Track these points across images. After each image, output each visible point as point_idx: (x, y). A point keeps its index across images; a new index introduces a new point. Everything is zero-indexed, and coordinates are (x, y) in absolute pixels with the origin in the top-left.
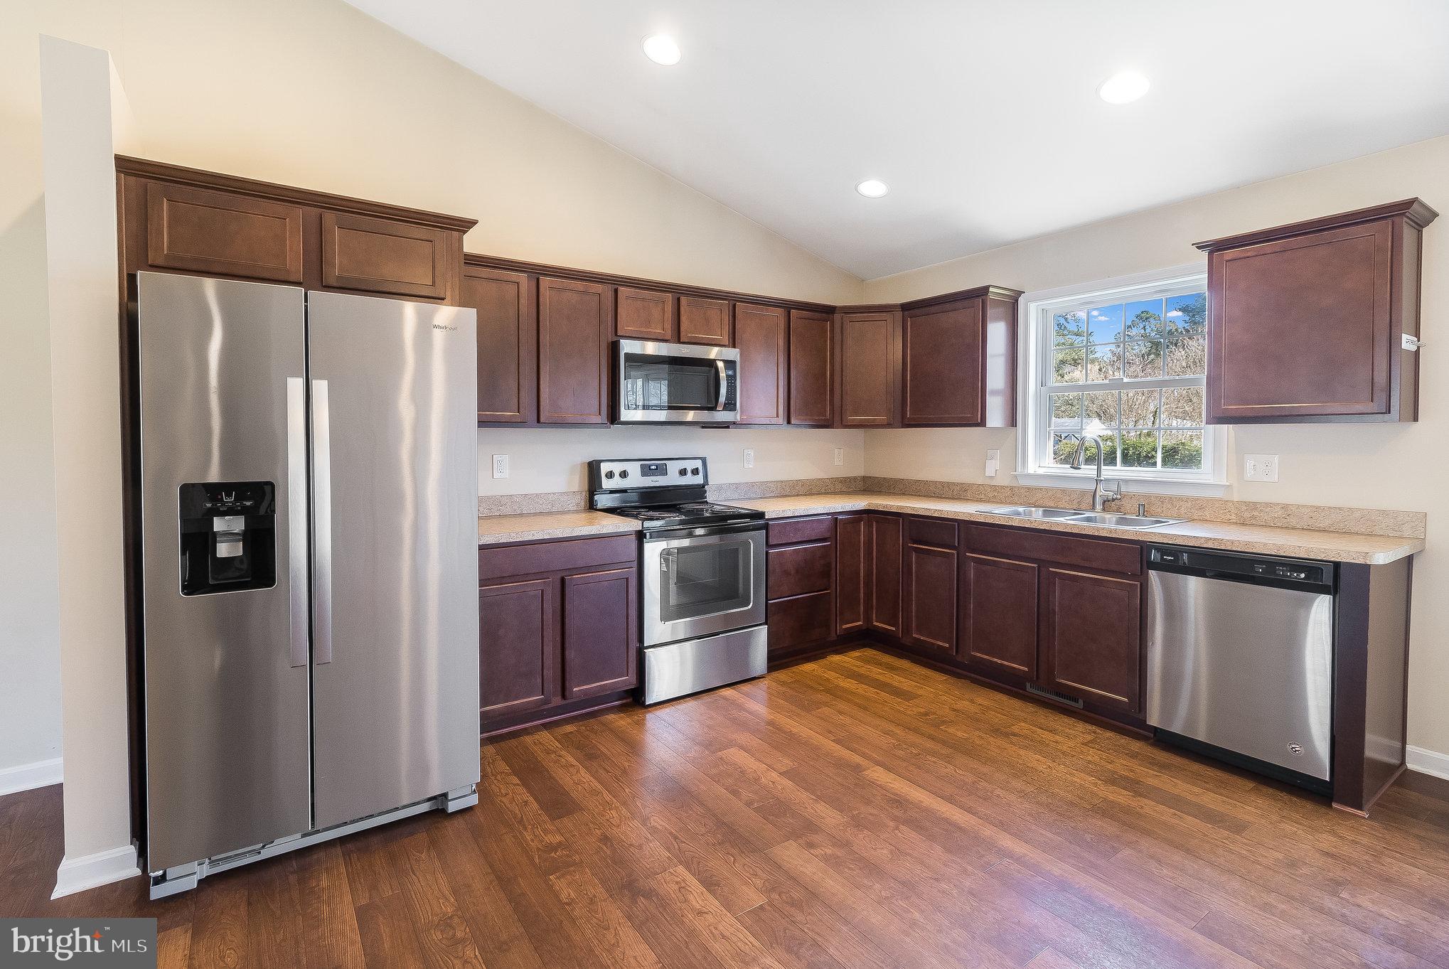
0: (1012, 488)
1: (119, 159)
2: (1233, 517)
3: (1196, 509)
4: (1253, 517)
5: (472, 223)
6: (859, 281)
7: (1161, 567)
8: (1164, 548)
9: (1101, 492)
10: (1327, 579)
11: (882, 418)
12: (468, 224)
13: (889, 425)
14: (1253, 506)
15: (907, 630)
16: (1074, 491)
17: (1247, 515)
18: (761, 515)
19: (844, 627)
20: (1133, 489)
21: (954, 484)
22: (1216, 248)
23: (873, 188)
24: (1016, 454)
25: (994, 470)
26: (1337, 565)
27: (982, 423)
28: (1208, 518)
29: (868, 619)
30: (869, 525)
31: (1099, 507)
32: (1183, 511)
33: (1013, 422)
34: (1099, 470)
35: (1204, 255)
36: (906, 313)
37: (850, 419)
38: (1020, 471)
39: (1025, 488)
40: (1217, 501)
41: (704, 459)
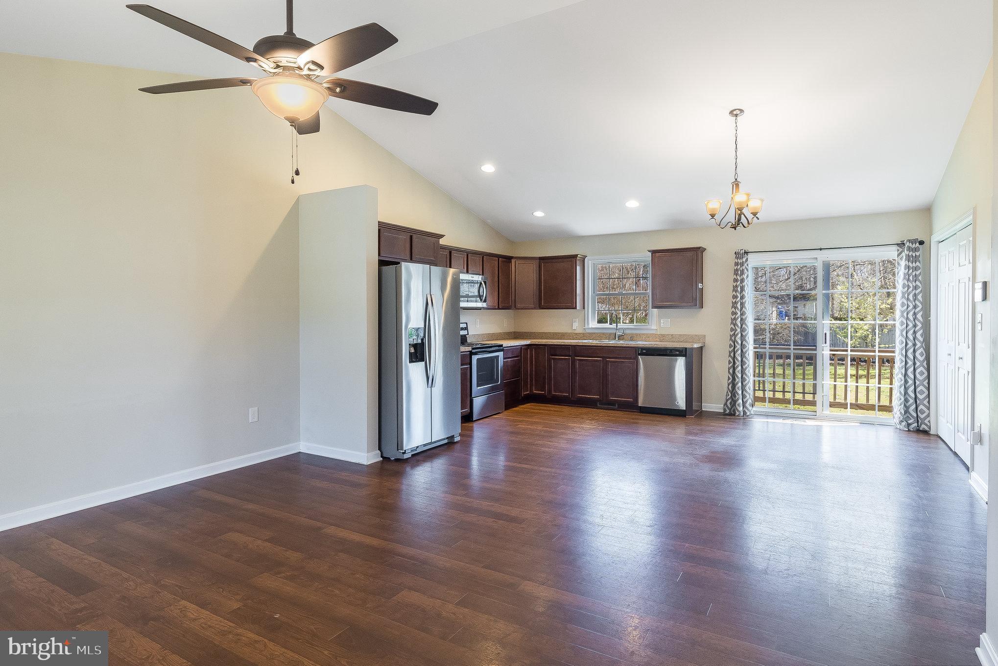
0: (583, 334)
1: (379, 222)
2: (658, 339)
3: (648, 337)
4: (663, 339)
5: (444, 236)
6: (511, 243)
7: (642, 354)
8: (642, 349)
9: (618, 333)
10: (684, 353)
11: (532, 306)
12: (442, 236)
13: (535, 308)
14: (663, 336)
15: (550, 391)
16: (607, 333)
18: (501, 346)
19: (525, 393)
20: (627, 332)
21: (559, 333)
22: (654, 252)
23: (539, 214)
24: (585, 320)
25: (577, 327)
26: (686, 348)
27: (575, 308)
28: (651, 340)
29: (531, 390)
30: (531, 351)
31: (617, 339)
33: (584, 308)
34: (617, 325)
35: (650, 254)
36: (541, 261)
37: (518, 305)
38: (586, 327)
39: (588, 333)
40: (653, 334)
41: (466, 323)
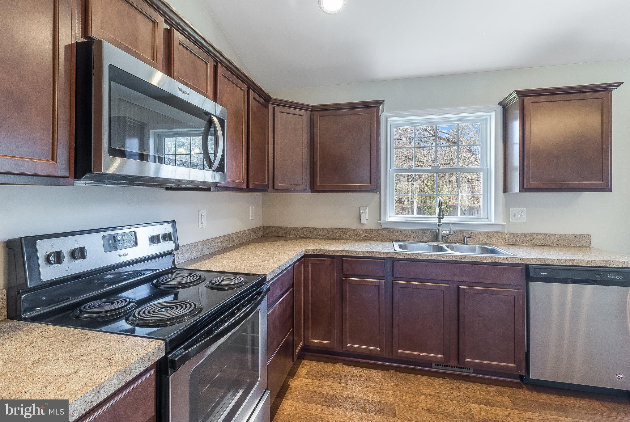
2: (507, 241)
3: (488, 238)
4: (517, 241)
9: (443, 231)
13: (304, 191)
14: (516, 235)
15: (342, 341)
17: (513, 240)
19: (297, 352)
21: (336, 229)
24: (380, 210)
25: (366, 220)
28: (494, 242)
29: (306, 338)
31: (440, 240)
32: (481, 239)
37: (278, 185)
38: (383, 220)
39: (385, 230)
40: (498, 233)
41: (173, 222)
